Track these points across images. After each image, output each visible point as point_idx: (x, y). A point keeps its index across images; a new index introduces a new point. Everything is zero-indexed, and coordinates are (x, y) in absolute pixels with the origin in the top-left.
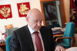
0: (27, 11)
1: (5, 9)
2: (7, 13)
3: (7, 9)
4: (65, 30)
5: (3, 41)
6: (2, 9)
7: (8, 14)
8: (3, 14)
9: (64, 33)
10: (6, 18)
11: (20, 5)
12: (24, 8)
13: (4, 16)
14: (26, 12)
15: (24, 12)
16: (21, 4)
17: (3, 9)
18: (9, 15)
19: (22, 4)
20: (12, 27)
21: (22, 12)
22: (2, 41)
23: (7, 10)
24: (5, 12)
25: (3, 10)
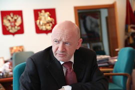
1: (12, 18)
2: (15, 25)
3: (15, 18)
4: (116, 60)
5: (6, 73)
6: (6, 18)
7: (16, 27)
8: (8, 27)
9: (115, 67)
10: (13, 34)
11: (39, 13)
12: (45, 19)
15: (45, 25)
16: (40, 11)
17: (9, 18)
18: (19, 28)
19: (43, 11)
20: (23, 50)
21: (42, 25)
22: (4, 74)
23: (15, 20)
24: (13, 24)
25: (9, 20)
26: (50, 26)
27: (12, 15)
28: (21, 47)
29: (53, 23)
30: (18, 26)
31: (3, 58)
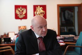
0: (43, 14)
1: (21, 10)
2: (22, 14)
7: (23, 15)
8: (18, 15)
10: (21, 19)
11: (36, 7)
12: (40, 11)
13: (19, 16)
14: (41, 14)
15: (40, 14)
16: (37, 6)
17: (19, 9)
18: (24, 16)
19: (39, 6)
20: (26, 28)
21: (38, 15)
22: (14, 41)
23: (23, 11)
24: (21, 13)
25: (19, 11)
26: (42, 15)
27: (21, 8)
28: (25, 27)
29: (44, 14)
30: (24, 15)
31: (14, 32)
